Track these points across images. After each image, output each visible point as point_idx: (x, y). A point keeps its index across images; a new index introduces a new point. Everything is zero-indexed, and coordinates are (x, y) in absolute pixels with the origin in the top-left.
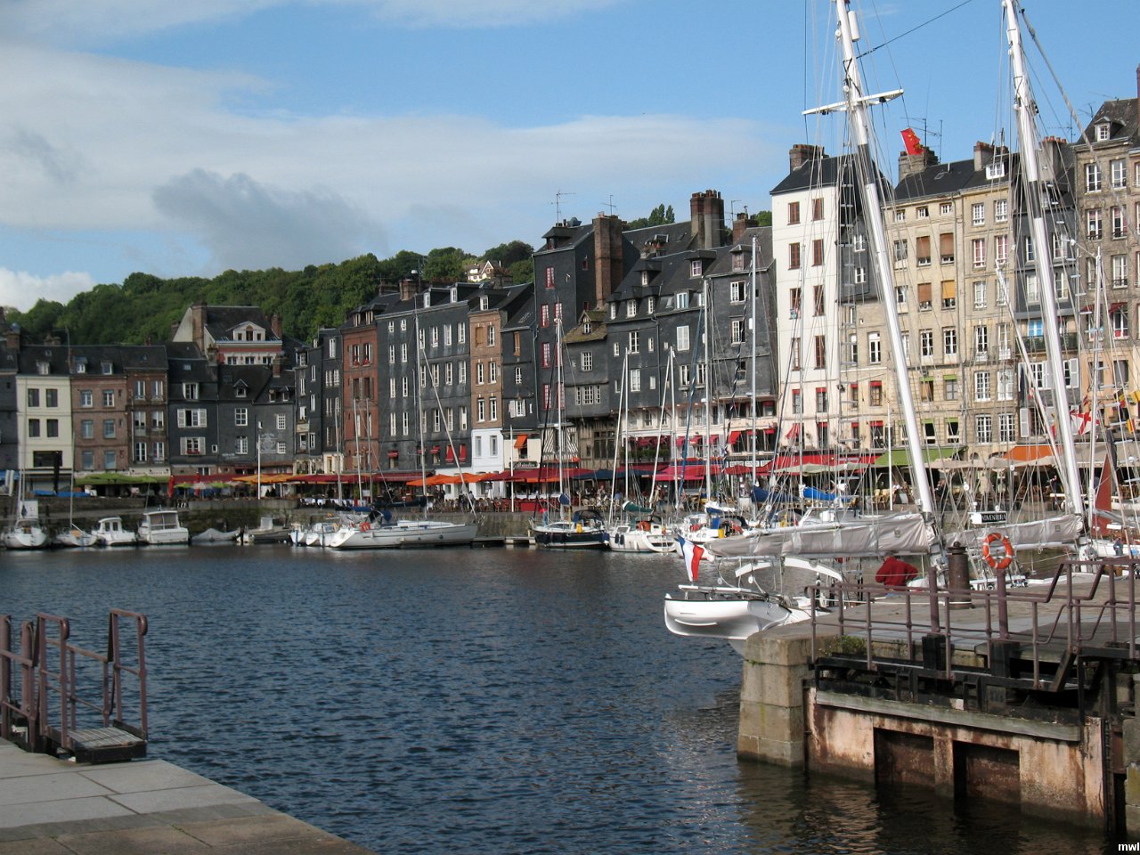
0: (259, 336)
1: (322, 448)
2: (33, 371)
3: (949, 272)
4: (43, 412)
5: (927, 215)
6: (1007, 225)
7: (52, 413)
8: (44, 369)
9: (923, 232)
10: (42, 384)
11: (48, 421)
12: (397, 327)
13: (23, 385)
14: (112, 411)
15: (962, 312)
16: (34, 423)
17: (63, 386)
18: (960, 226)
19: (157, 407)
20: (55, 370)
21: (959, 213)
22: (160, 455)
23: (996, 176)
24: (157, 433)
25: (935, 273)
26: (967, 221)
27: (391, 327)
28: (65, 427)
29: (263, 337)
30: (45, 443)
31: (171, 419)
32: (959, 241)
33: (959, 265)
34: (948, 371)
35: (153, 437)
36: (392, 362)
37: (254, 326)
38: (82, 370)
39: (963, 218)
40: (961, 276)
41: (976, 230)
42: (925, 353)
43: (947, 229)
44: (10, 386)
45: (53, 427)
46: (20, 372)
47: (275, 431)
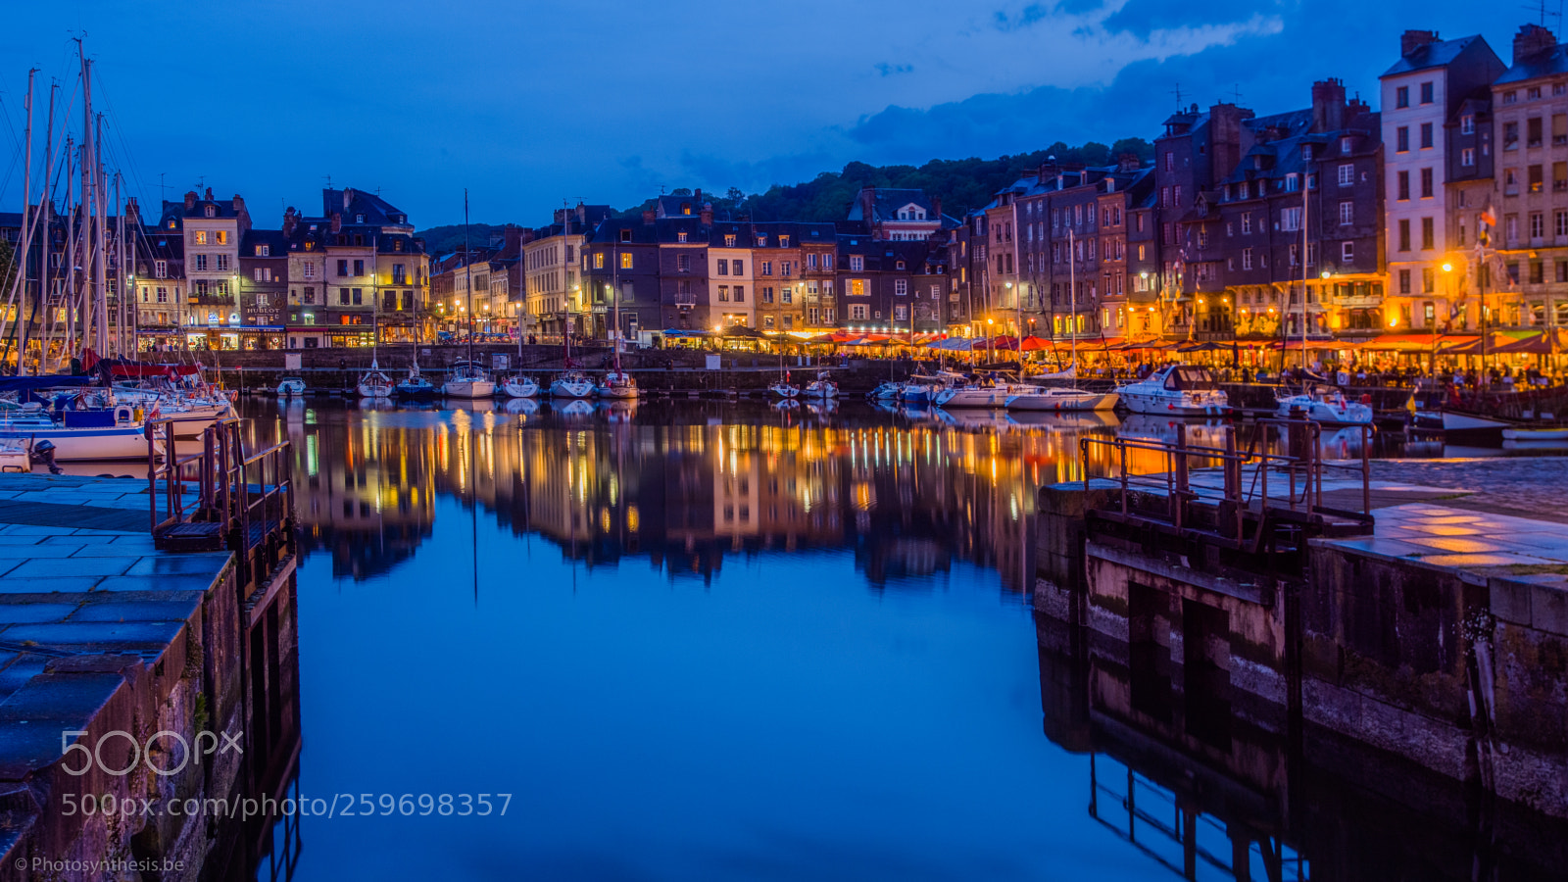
0: (921, 216)
2: (722, 244)
3: (1562, 153)
4: (731, 280)
5: (1539, 96)
7: (738, 281)
8: (731, 242)
9: (1534, 112)
10: (730, 254)
11: (735, 287)
12: (1034, 207)
13: (714, 255)
14: (789, 279)
16: (723, 289)
17: (746, 255)
19: (827, 276)
20: (740, 244)
22: (829, 320)
24: (827, 300)
25: (1546, 155)
27: (1029, 207)
28: (750, 292)
29: (924, 216)
30: (732, 307)
31: (840, 288)
35: (824, 303)
36: (1030, 239)
37: (916, 207)
38: (762, 241)
42: (1535, 235)
43: (1560, 110)
44: (703, 257)
45: (739, 290)
46: (712, 245)
47: (930, 300)
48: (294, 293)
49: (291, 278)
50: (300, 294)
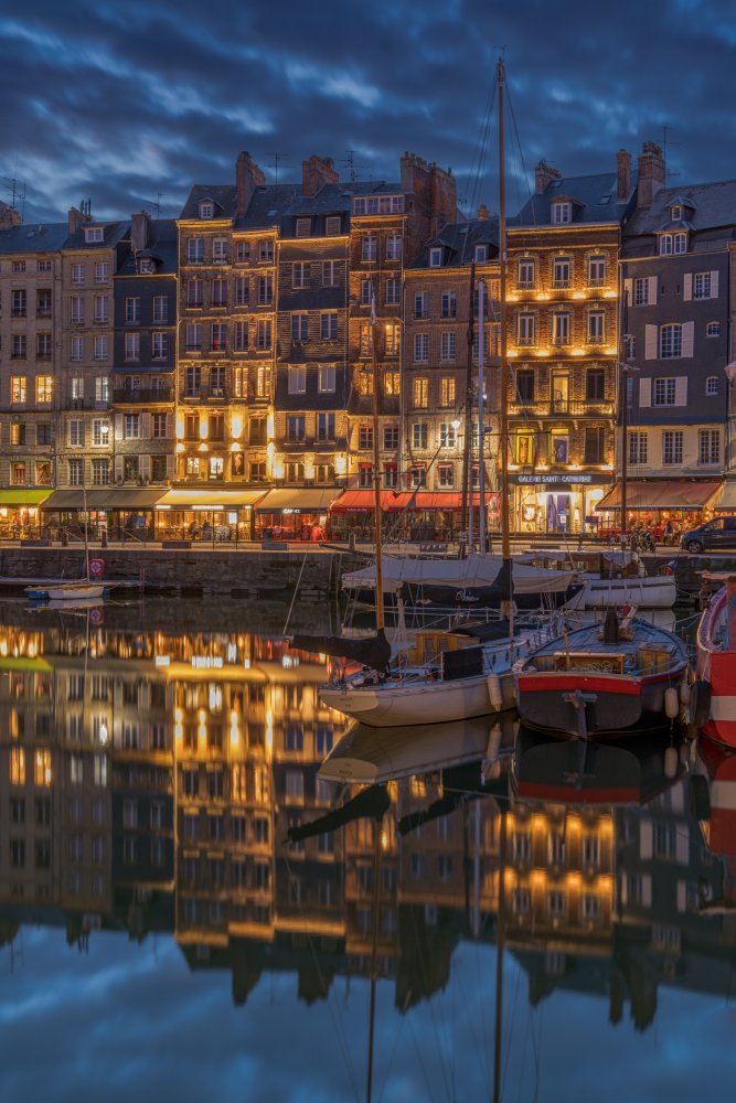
3: (46, 325)
5: (24, 269)
6: (107, 286)
9: (19, 283)
15: (58, 363)
18: (59, 284)
21: (59, 270)
23: (95, 240)
25: (31, 326)
26: (67, 280)
32: (58, 297)
33: (57, 319)
34: (43, 418)
39: (62, 275)
40: (59, 329)
41: (74, 287)
43: (44, 285)
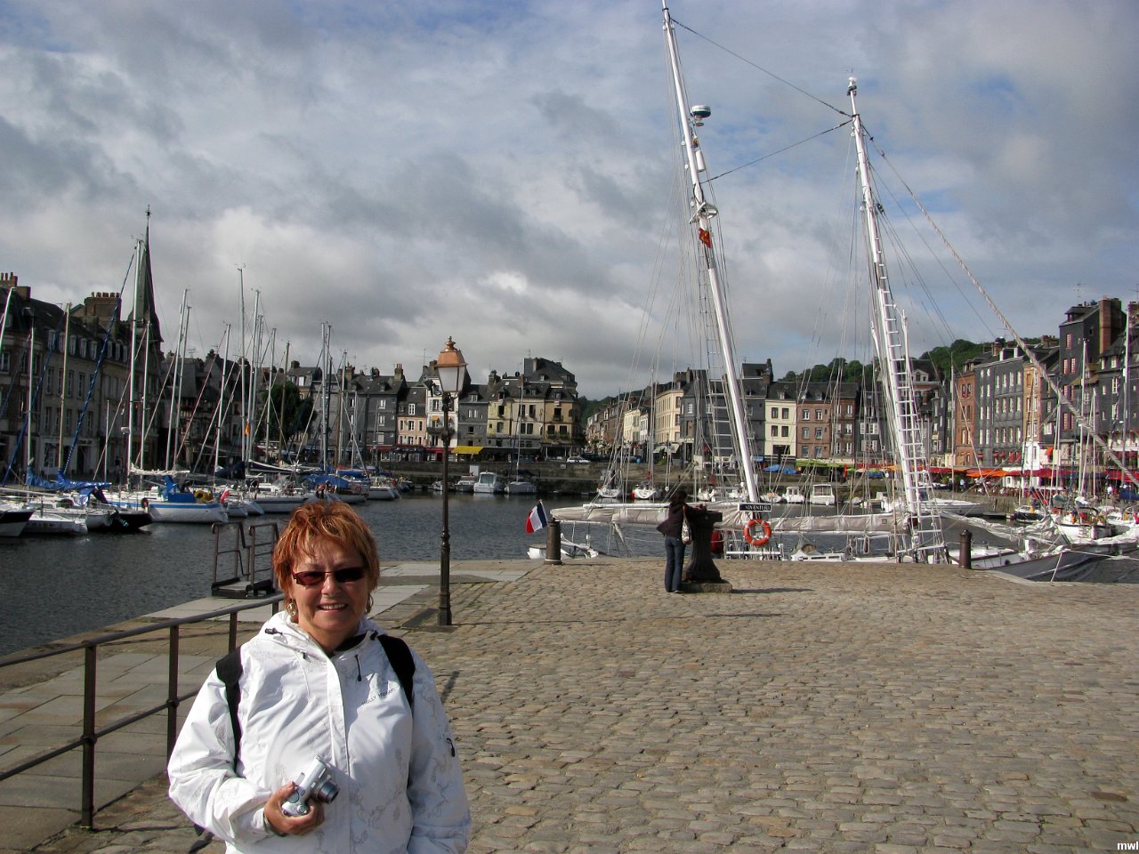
0: (924, 378)
1: (944, 451)
2: (775, 397)
4: (780, 422)
7: (786, 422)
8: (782, 397)
10: (780, 405)
11: (783, 427)
12: (985, 373)
13: (769, 405)
14: (822, 422)
16: (774, 428)
17: (792, 407)
19: (848, 421)
20: (788, 397)
22: (849, 450)
24: (847, 437)
27: (982, 373)
28: (792, 431)
29: (927, 379)
30: (780, 440)
31: (856, 428)
35: (845, 439)
36: (982, 396)
37: (921, 372)
38: (804, 397)
44: (762, 406)
45: (785, 429)
46: (767, 397)
48: (491, 426)
49: (489, 416)
50: (495, 427)
